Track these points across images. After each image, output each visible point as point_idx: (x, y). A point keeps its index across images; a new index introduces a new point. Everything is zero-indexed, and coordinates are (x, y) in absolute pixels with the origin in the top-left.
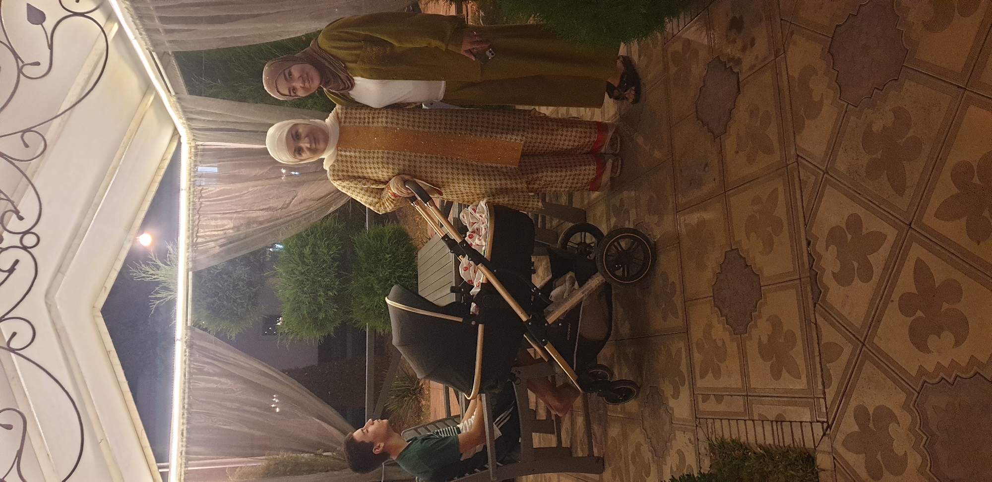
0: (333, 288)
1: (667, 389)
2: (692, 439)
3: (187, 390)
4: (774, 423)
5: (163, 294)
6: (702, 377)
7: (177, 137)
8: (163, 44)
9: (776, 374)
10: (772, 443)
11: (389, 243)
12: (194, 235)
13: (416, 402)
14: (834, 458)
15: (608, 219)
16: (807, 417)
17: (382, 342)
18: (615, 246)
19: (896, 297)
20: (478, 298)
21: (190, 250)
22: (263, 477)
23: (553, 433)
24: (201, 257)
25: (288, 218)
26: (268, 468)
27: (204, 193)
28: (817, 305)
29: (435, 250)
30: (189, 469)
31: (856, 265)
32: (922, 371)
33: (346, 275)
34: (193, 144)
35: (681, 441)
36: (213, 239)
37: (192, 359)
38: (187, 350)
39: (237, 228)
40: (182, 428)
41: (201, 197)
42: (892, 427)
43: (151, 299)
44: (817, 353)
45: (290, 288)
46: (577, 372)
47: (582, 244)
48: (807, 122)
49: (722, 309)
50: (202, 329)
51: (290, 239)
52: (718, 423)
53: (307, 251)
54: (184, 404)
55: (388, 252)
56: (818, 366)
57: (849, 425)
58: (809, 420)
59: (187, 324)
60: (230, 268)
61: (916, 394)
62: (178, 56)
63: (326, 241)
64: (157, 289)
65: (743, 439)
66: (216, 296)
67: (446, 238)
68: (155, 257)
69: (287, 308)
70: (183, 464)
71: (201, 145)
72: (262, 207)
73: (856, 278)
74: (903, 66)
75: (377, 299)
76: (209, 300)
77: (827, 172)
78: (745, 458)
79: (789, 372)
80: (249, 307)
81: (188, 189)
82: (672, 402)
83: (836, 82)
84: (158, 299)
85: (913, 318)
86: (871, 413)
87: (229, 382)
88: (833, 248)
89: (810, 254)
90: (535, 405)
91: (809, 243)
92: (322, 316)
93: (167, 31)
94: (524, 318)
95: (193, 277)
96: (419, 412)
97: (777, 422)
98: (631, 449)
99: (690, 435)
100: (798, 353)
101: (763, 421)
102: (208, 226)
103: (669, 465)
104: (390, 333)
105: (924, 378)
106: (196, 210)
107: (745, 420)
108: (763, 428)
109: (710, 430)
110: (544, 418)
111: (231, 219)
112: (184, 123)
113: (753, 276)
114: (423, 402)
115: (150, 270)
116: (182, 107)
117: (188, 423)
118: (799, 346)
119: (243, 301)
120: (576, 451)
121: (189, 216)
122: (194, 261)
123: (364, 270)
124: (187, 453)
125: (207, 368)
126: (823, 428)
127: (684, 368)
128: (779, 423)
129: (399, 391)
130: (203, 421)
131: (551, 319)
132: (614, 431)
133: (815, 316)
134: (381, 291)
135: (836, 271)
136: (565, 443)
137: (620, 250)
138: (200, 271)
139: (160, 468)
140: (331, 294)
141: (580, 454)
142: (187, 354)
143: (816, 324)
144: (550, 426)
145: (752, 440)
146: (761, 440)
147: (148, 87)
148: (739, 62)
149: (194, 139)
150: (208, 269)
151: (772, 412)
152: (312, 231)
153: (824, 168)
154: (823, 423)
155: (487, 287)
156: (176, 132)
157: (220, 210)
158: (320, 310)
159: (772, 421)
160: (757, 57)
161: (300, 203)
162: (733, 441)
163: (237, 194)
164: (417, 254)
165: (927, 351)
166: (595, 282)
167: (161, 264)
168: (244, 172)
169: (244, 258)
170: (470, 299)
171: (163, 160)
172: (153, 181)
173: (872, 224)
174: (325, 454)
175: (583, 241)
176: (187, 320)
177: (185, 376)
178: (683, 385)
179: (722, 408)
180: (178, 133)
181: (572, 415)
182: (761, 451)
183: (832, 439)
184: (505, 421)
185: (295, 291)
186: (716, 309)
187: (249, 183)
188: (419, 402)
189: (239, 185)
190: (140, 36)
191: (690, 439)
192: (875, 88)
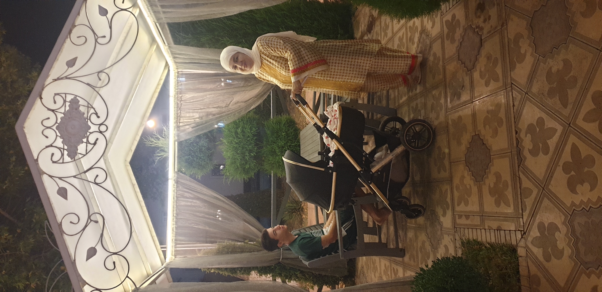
0: (254, 152)
1: (439, 211)
2: (453, 239)
3: (175, 206)
4: (496, 231)
5: (162, 154)
6: (458, 205)
7: (168, 67)
8: (162, 19)
9: (498, 204)
10: (495, 242)
11: (284, 126)
12: (178, 122)
13: (300, 216)
14: (527, 250)
15: (409, 115)
16: (513, 228)
17: (280, 182)
18: (412, 129)
19: (561, 164)
20: (333, 158)
21: (176, 130)
22: (216, 254)
23: (377, 235)
24: (182, 134)
25: (229, 112)
26: (219, 249)
27: (183, 98)
28: (520, 167)
29: (309, 132)
30: (177, 249)
31: (541, 145)
32: (573, 204)
33: (260, 144)
34: (176, 71)
35: (447, 240)
36: (188, 123)
37: (178, 189)
38: (175, 185)
39: (201, 118)
40: (173, 226)
41: (182, 100)
42: (557, 234)
43: (155, 156)
44: (519, 193)
45: (230, 151)
46: (389, 200)
47: (394, 128)
48: (518, 65)
49: (470, 167)
50: (183, 173)
51: (230, 123)
52: (466, 230)
53: (239, 130)
54: (173, 214)
55: (284, 131)
56: (520, 200)
57: (535, 233)
58: (514, 229)
59: (175, 170)
60: (198, 140)
61: (570, 216)
62: (169, 25)
63: (249, 125)
64: (158, 151)
65: (479, 239)
66: (190, 155)
67: (315, 125)
68: (157, 133)
69: (228, 162)
70: (174, 246)
71: (181, 71)
72: (215, 106)
73: (541, 153)
74: (569, 36)
75: (277, 158)
76: (187, 157)
77: (526, 93)
78: (480, 250)
79: (505, 203)
80: (208, 161)
81: (174, 96)
82: (442, 219)
83: (533, 43)
84: (159, 156)
85: (569, 175)
86: (546, 226)
87: (198, 202)
88: (529, 136)
89: (517, 139)
90: (367, 219)
91: (516, 133)
92: (247, 166)
93: (164, 12)
94: (359, 169)
95: (178, 144)
96: (301, 221)
97: (497, 230)
98: (420, 244)
99: (452, 237)
100: (509, 194)
101: (490, 230)
102: (185, 117)
103: (440, 253)
104: (285, 177)
105: (574, 208)
106: (179, 108)
107: (481, 229)
108: (490, 234)
109: (462, 234)
110: (372, 226)
111: (197, 112)
112: (171, 60)
113: (487, 150)
114: (304, 216)
115: (154, 141)
116: (171, 51)
117: (176, 224)
118: (510, 189)
119: (205, 158)
120: (390, 244)
121: (175, 111)
122: (178, 136)
123: (270, 141)
124: (176, 240)
125: (187, 195)
126: (521, 234)
127: (449, 200)
128: (499, 231)
129: (290, 209)
130: (184, 223)
131: (374, 170)
132: (411, 234)
133: (519, 173)
134: (280, 153)
135: (530, 148)
136: (384, 240)
137: (415, 132)
138: (181, 142)
139: (162, 248)
140: (252, 154)
141: (392, 247)
142: (175, 186)
143: (519, 177)
144: (375, 231)
145: (484, 240)
146: (489, 240)
147: (153, 40)
148: (482, 29)
149: (177, 68)
150: (186, 140)
151: (495, 225)
152: (242, 119)
153: (525, 91)
154: (521, 231)
155: (338, 151)
156: (167, 64)
157: (191, 108)
158: (246, 163)
159: (495, 230)
160: (491, 26)
161: (235, 104)
162: (474, 240)
163: (201, 99)
164: (300, 132)
165: (576, 193)
166: (399, 150)
167: (160, 137)
168: (205, 86)
169: (205, 134)
170: (329, 159)
171: (160, 80)
172: (155, 92)
173: (550, 123)
174: (249, 243)
175: (394, 127)
176: (175, 168)
177: (174, 198)
178: (448, 209)
179: (468, 222)
180: (168, 65)
181: (387, 224)
182: (489, 246)
183: (526, 240)
184: (349, 227)
185: (233, 152)
186: (467, 167)
187: (208, 93)
188: (302, 216)
189: (202, 94)
190: (150, 15)
191: (451, 239)
192: (554, 47)
